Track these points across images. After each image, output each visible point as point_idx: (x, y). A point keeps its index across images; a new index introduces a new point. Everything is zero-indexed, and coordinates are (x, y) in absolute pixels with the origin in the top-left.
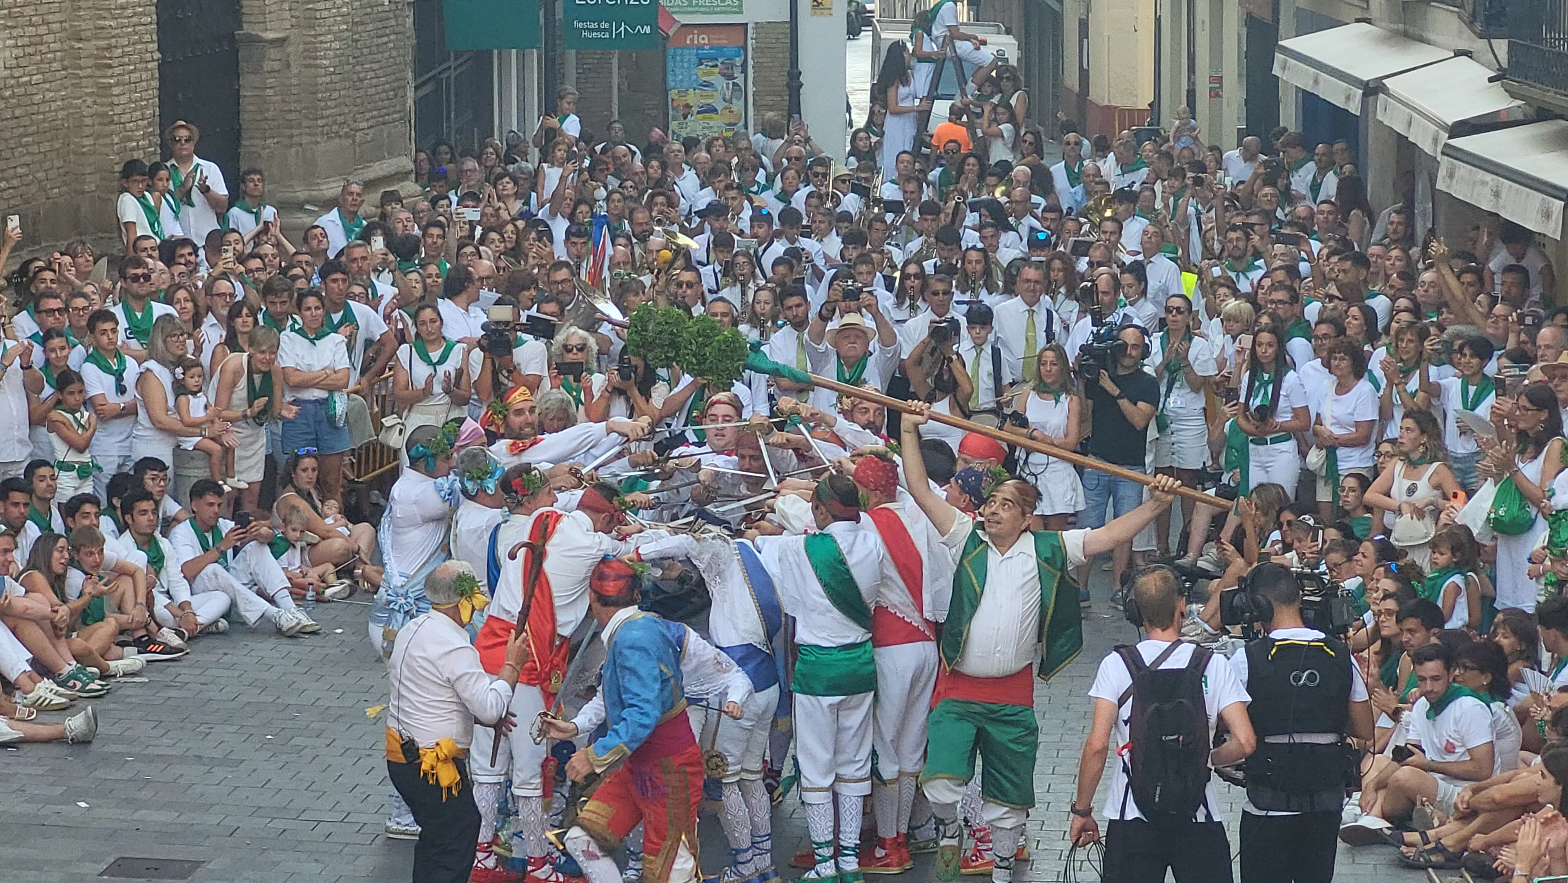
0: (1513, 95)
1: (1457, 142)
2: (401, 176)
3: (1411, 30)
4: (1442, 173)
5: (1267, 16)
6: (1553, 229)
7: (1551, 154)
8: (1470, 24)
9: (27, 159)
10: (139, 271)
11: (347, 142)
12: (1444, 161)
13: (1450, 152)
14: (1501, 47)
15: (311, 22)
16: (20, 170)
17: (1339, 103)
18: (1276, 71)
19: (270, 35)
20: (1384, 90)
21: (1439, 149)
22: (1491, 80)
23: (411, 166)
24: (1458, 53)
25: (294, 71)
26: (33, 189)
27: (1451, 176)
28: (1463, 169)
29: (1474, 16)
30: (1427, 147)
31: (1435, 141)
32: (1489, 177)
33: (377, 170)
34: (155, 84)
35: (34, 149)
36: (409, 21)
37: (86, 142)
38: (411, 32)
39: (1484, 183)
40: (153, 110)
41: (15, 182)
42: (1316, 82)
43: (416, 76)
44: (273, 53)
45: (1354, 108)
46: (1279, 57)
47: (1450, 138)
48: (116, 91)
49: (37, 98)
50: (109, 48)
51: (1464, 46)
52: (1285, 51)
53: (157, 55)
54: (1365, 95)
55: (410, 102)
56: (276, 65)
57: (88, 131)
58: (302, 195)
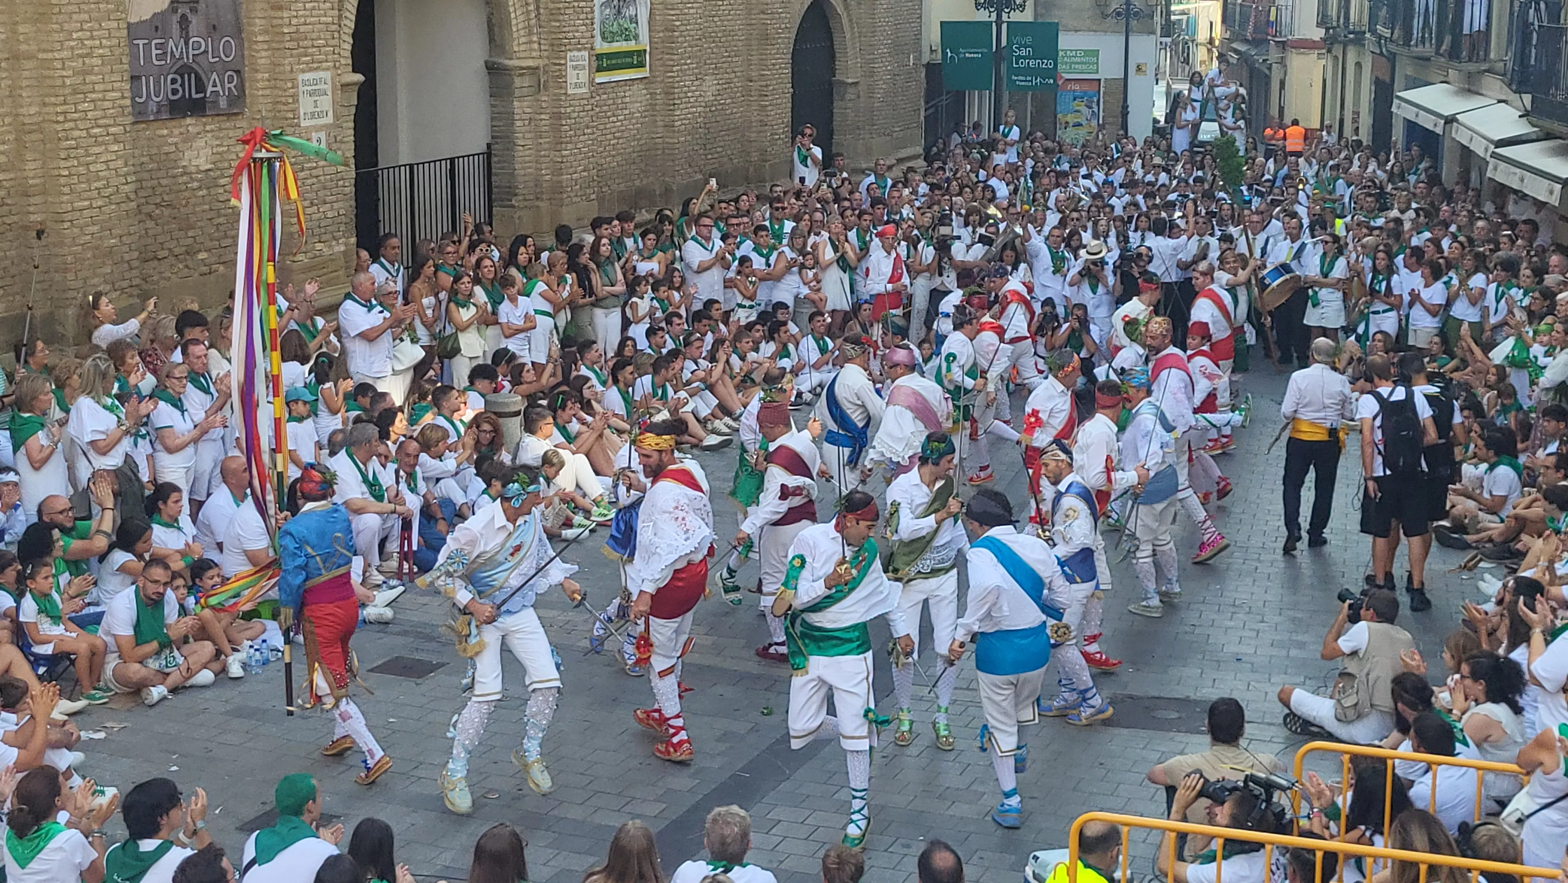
0: (1534, 126)
1: (1498, 150)
2: (915, 157)
3: (1472, 88)
4: (1490, 167)
5: (1387, 79)
6: (1554, 201)
7: (1555, 159)
8: (1509, 86)
9: (722, 144)
10: (780, 205)
11: (888, 138)
12: (1492, 161)
13: (1494, 155)
14: (1527, 98)
15: (872, 74)
16: (719, 149)
17: (1430, 127)
18: (1394, 109)
19: (850, 81)
20: (1457, 121)
21: (1489, 154)
22: (1520, 116)
23: (922, 151)
24: (1500, 101)
25: (862, 99)
26: (725, 159)
27: (1495, 169)
28: (1502, 165)
29: (1512, 80)
30: (1481, 153)
31: (1486, 150)
32: (1518, 170)
33: (903, 153)
34: (790, 105)
35: (727, 138)
36: (923, 75)
37: (753, 135)
38: (924, 80)
39: (1515, 174)
40: (788, 119)
41: (716, 156)
42: (1417, 116)
43: (927, 103)
44: (851, 90)
45: (1439, 130)
46: (1396, 101)
47: (1496, 147)
48: (770, 108)
49: (728, 112)
50: (767, 86)
51: (1503, 97)
52: (1398, 97)
53: (791, 90)
54: (1445, 123)
55: (922, 118)
56: (853, 97)
57: (754, 129)
58: (864, 166)
